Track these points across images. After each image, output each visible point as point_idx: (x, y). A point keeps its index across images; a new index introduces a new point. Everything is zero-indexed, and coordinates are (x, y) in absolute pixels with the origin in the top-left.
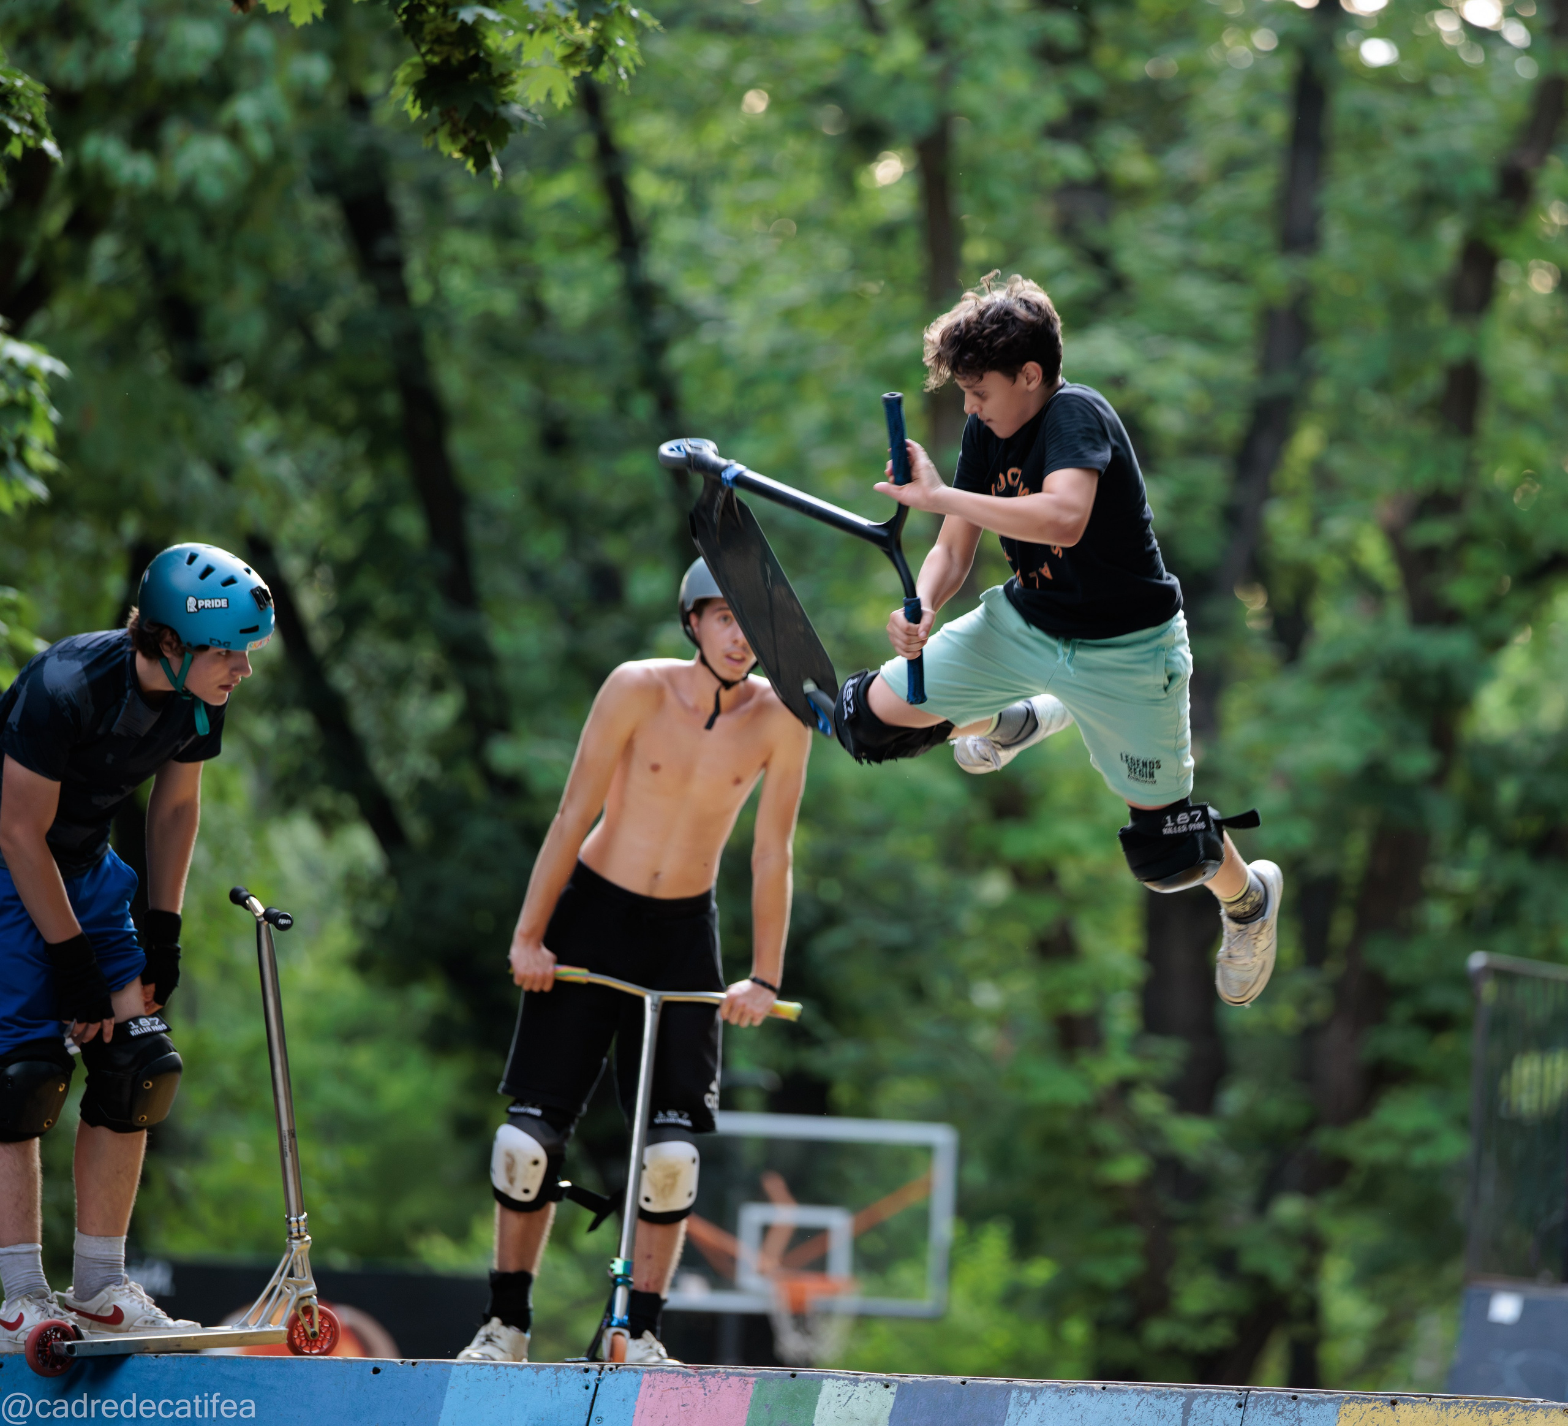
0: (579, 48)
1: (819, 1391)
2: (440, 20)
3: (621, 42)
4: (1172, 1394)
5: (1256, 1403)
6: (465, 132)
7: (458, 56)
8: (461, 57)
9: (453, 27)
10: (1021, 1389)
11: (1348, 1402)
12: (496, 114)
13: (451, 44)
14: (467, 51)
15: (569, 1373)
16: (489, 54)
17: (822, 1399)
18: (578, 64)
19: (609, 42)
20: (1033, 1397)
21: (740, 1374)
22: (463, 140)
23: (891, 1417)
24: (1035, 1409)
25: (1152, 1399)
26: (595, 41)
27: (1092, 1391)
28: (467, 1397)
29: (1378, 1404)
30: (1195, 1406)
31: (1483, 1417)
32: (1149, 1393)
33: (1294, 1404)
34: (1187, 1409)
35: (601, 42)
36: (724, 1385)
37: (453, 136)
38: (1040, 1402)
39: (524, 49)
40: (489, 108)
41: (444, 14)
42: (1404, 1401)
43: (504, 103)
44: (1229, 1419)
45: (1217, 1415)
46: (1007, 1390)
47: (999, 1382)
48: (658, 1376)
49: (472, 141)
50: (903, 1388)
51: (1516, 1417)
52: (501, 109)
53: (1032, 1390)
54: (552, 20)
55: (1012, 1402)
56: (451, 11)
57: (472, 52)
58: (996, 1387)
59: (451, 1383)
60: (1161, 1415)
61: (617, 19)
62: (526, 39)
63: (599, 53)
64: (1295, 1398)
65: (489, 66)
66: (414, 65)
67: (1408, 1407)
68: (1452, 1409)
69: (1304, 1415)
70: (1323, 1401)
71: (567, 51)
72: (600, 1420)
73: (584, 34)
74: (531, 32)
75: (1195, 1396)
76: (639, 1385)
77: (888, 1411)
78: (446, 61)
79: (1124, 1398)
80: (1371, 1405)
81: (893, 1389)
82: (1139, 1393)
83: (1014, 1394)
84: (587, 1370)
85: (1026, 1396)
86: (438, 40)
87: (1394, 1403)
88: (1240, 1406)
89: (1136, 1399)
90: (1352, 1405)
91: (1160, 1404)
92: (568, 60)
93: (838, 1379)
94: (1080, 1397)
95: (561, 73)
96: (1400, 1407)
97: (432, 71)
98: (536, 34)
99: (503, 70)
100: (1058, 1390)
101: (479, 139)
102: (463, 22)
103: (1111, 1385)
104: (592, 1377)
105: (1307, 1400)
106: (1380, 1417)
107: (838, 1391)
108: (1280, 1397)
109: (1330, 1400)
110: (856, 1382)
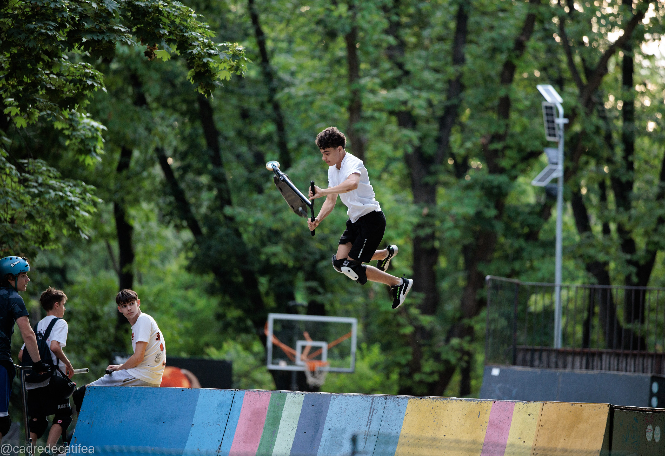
0: (232, 66)
1: (287, 396)
2: (198, 61)
3: (243, 65)
4: (369, 396)
5: (389, 398)
6: (204, 88)
7: (203, 70)
8: (204, 70)
9: (202, 63)
10: (334, 395)
11: (410, 398)
12: (212, 83)
13: (201, 67)
14: (205, 69)
15: (228, 391)
16: (210, 68)
17: (287, 398)
18: (233, 70)
19: (240, 65)
20: (337, 397)
21: (268, 392)
22: (204, 90)
23: (303, 402)
24: (337, 400)
25: (365, 398)
26: (236, 65)
27: (350, 396)
28: (204, 397)
29: (417, 399)
30: (374, 399)
31: (442, 402)
32: (364, 396)
33: (398, 399)
34: (373, 400)
35: (238, 65)
36: (264, 394)
37: (202, 88)
38: (338, 398)
39: (219, 67)
40: (210, 82)
41: (200, 60)
42: (423, 398)
43: (214, 81)
44: (383, 402)
45: (380, 401)
46: (331, 395)
47: (329, 393)
48: (249, 392)
49: (206, 90)
50: (306, 395)
51: (450, 401)
52: (213, 82)
53: (336, 395)
54: (226, 60)
55: (332, 398)
56: (201, 59)
57: (206, 69)
58: (328, 395)
59: (200, 394)
60: (367, 401)
61: (242, 60)
62: (220, 64)
63: (237, 68)
64: (398, 397)
65: (210, 71)
66: (192, 71)
67: (424, 399)
68: (435, 400)
69: (400, 401)
70: (404, 398)
71: (230, 67)
72: (235, 402)
73: (234, 64)
74: (221, 63)
75: (374, 397)
76: (244, 394)
77: (303, 400)
78: (200, 71)
79: (358, 397)
80: (416, 399)
81: (304, 395)
82: (362, 396)
83: (332, 396)
84: (232, 391)
85: (335, 397)
86: (198, 66)
87: (421, 398)
88: (385, 399)
89: (361, 398)
90: (411, 399)
91: (367, 399)
92: (230, 69)
93: (291, 393)
94: (348, 397)
95: (228, 73)
96: (422, 399)
97: (197, 73)
98: (222, 63)
99: (214, 73)
100: (343, 395)
101: (208, 89)
102: (204, 62)
103: (355, 394)
104: (233, 392)
105: (401, 398)
106: (418, 402)
107: (291, 396)
108: (394, 397)
109: (406, 398)
110: (295, 393)
